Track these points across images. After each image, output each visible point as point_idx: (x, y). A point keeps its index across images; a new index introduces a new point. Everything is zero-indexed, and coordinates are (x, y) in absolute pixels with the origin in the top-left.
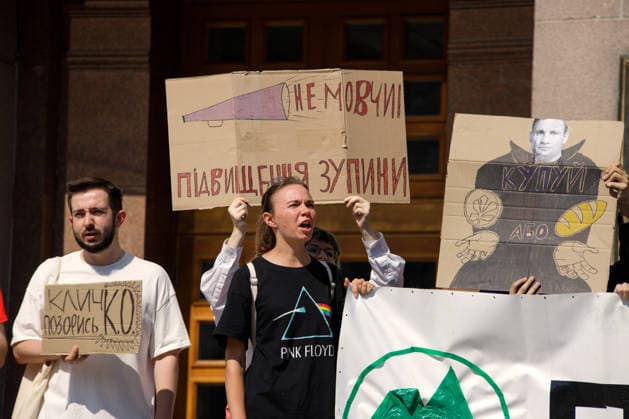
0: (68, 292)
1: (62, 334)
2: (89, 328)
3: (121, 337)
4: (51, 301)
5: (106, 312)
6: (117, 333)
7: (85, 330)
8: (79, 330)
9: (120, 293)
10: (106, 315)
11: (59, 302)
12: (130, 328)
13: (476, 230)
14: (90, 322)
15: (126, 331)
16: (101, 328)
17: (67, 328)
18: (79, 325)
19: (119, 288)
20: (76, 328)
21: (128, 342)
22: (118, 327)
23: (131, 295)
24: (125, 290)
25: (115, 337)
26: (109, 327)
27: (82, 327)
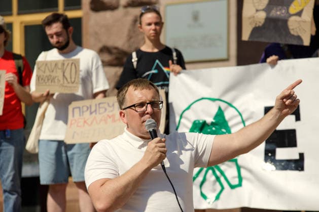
0: (46, 65)
1: (44, 83)
2: (56, 81)
3: (70, 85)
4: (39, 68)
5: (64, 73)
6: (69, 83)
7: (54, 82)
8: (52, 82)
9: (70, 65)
10: (64, 75)
11: (43, 68)
12: (75, 80)
13: (257, 11)
14: (57, 78)
15: (73, 82)
16: (62, 82)
17: (46, 81)
19: (69, 62)
20: (50, 81)
21: (73, 87)
22: (69, 80)
23: (75, 65)
24: (72, 63)
25: (68, 85)
26: (65, 80)
27: (53, 80)
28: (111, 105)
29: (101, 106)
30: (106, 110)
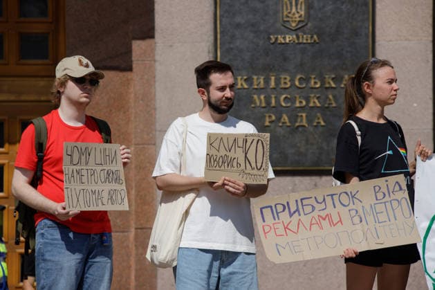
0: (222, 139)
1: (217, 168)
2: (235, 164)
3: (255, 172)
4: (210, 144)
5: (246, 154)
6: (253, 169)
7: (232, 166)
8: (228, 165)
9: (255, 142)
10: (246, 156)
11: (216, 145)
12: (262, 166)
14: (235, 160)
15: (259, 168)
16: (243, 165)
17: (220, 164)
18: (228, 162)
19: (255, 138)
20: (226, 164)
21: (260, 176)
22: (254, 165)
23: (262, 144)
24: (259, 140)
25: (252, 172)
26: (248, 164)
27: (230, 163)
28: (320, 200)
29: (305, 202)
30: (313, 208)
